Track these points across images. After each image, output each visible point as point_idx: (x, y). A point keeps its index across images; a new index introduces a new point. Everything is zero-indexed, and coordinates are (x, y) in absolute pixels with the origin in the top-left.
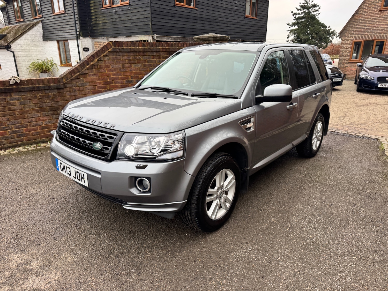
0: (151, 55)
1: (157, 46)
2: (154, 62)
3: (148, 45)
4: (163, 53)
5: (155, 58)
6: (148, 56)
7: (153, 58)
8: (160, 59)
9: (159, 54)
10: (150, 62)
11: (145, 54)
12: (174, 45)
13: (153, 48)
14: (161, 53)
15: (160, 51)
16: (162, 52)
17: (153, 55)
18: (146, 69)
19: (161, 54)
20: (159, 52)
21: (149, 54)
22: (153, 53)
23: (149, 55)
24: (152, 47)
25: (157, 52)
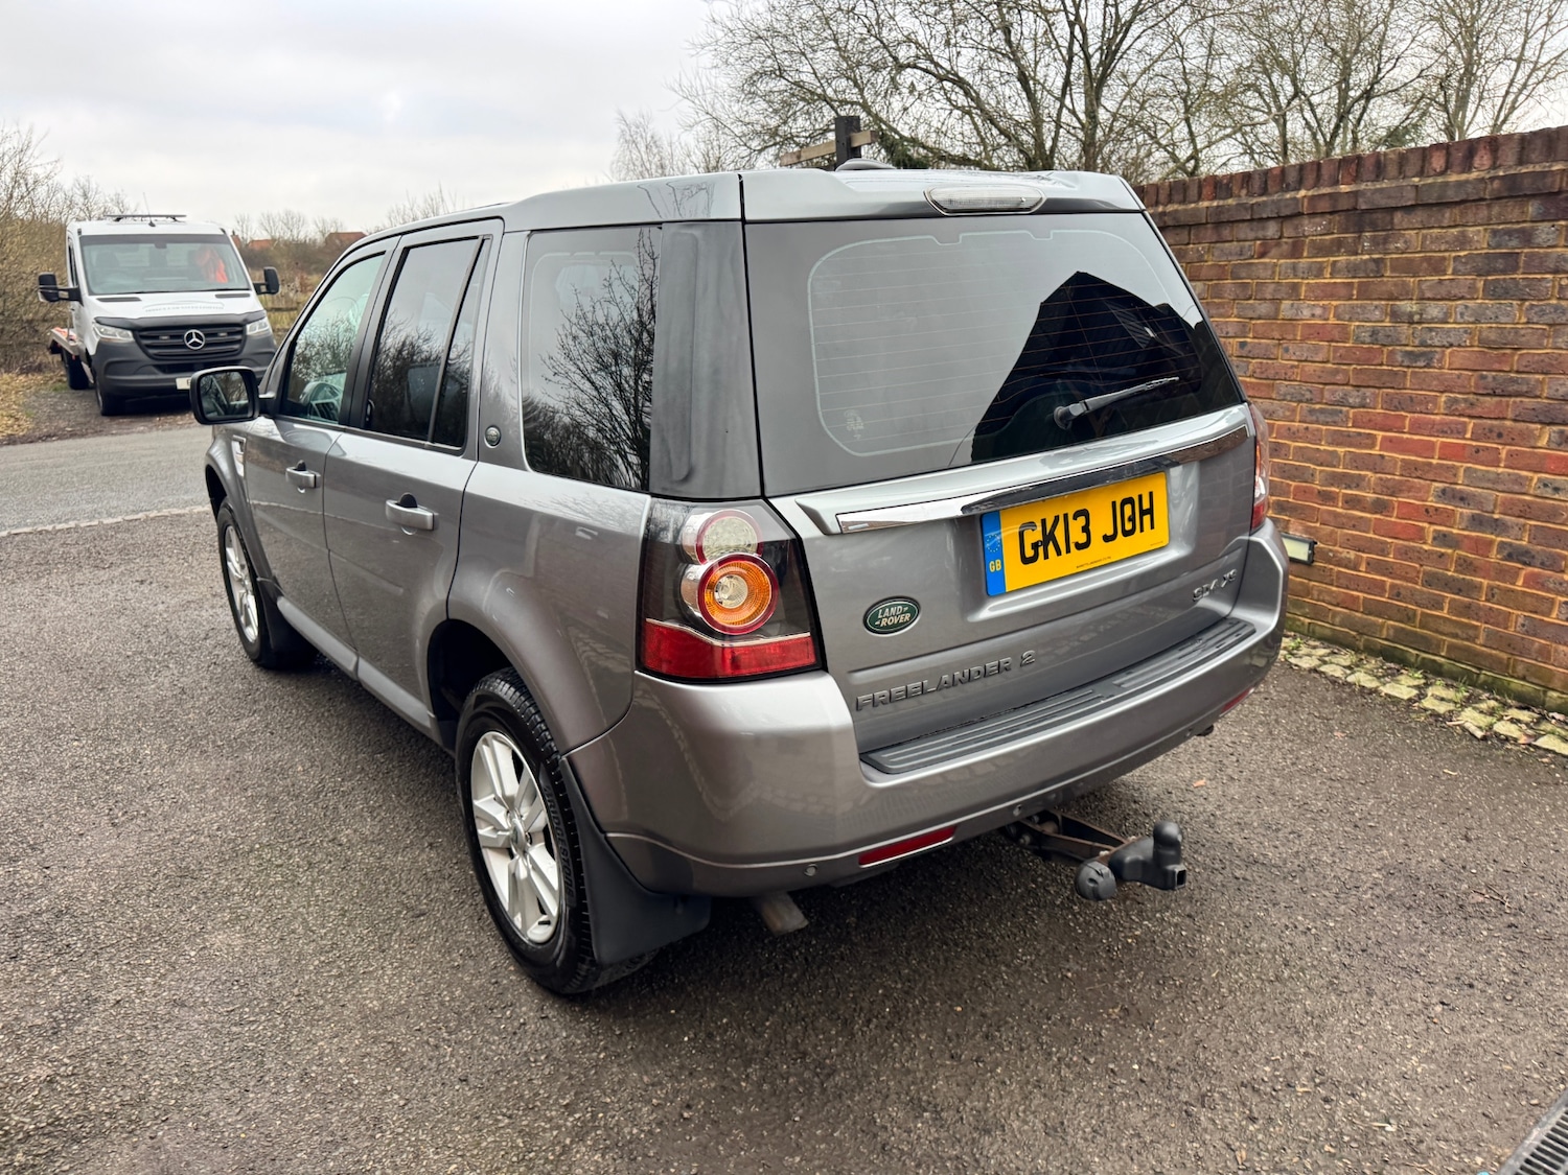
0: (1251, 235)
1: (1287, 190)
2: (1262, 275)
3: (1242, 188)
4: (1317, 220)
5: (1274, 252)
6: (1238, 241)
7: (1262, 255)
8: (1301, 257)
9: (1296, 228)
10: (1244, 275)
11: (1226, 232)
12: (1392, 170)
13: (1264, 198)
14: (1306, 221)
15: (1300, 214)
16: (1313, 214)
17: (1260, 234)
18: (1222, 311)
19: (1308, 227)
20: (1296, 221)
21: (1244, 231)
22: (1263, 229)
23: (1242, 236)
24: (1261, 195)
25: (1282, 219)
